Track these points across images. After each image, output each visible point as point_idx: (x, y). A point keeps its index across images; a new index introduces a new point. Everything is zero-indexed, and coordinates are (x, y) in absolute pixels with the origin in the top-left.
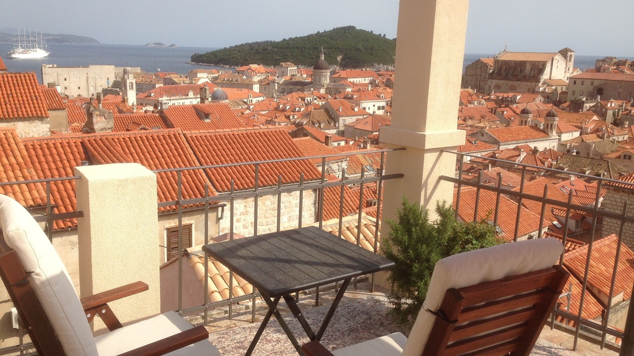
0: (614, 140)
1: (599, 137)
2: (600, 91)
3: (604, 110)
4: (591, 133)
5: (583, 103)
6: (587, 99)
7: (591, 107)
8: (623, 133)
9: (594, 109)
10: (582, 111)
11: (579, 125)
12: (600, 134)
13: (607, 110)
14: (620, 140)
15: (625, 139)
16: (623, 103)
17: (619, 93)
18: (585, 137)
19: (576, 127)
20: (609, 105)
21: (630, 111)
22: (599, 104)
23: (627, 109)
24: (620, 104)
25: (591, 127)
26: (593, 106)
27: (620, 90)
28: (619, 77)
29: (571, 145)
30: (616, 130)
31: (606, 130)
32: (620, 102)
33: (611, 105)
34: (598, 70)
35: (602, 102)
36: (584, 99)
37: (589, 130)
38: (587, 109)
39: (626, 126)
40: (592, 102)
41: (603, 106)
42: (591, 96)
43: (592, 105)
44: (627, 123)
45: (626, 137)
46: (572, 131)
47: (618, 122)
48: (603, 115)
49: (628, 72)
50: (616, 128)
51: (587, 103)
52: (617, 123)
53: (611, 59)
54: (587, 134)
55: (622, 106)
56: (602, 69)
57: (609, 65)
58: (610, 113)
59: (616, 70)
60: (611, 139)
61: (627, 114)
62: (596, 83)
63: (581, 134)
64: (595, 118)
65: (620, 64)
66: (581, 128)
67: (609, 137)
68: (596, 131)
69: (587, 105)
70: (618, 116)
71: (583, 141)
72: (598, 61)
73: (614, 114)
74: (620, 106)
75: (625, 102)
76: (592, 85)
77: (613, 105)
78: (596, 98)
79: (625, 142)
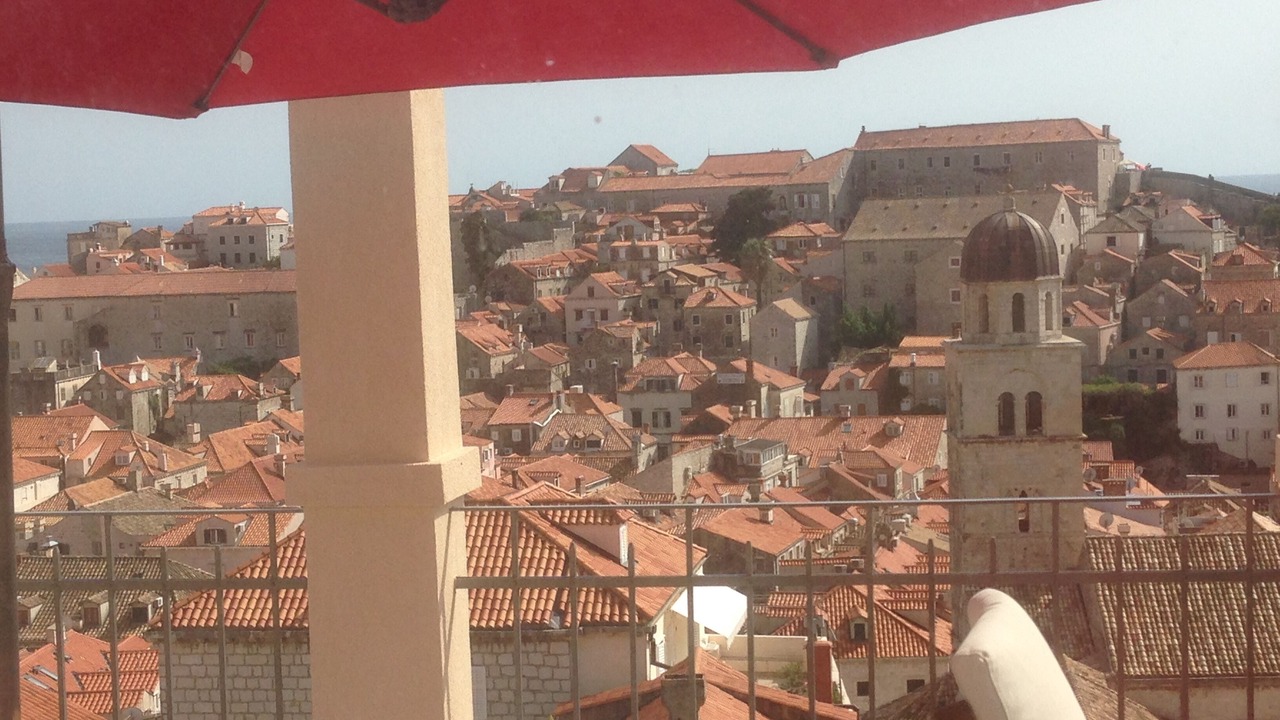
0: (167, 487)
1: (119, 485)
2: (96, 335)
3: (119, 395)
4: (95, 477)
5: (51, 380)
6: (61, 367)
7: (78, 392)
8: (191, 464)
9: (88, 395)
10: (53, 407)
11: (52, 453)
12: (122, 474)
13: (129, 394)
14: (185, 486)
15: (199, 481)
16: (173, 367)
17: (157, 336)
18: (77, 491)
19: (44, 462)
20: (133, 379)
21: (200, 389)
22: (102, 379)
23: (190, 385)
24: (166, 370)
25: (89, 456)
26: (85, 388)
27: (158, 326)
28: (150, 285)
29: (37, 525)
30: (169, 457)
31: (138, 458)
32: (163, 366)
33: (139, 378)
34: (79, 267)
35: (108, 370)
36: (52, 367)
37: (86, 468)
38: (69, 398)
39: (197, 438)
40: (77, 376)
41: (115, 385)
42: (74, 357)
43: (80, 382)
44: (197, 427)
45: (202, 474)
46: (34, 479)
47: (168, 427)
48: (119, 413)
49: (171, 266)
50: (165, 448)
51: (64, 378)
52: (167, 433)
53: (113, 227)
54: (82, 480)
55: (173, 377)
56: (90, 264)
57: (109, 249)
58: (140, 402)
59: (134, 265)
60: (157, 486)
61: (192, 401)
62: (81, 311)
63: (62, 485)
64: (98, 424)
65: (143, 240)
66: (58, 464)
67: (149, 481)
68: (109, 467)
69: (67, 387)
70: (166, 410)
71: (71, 505)
72: (72, 238)
73: (153, 406)
74: (165, 377)
75: (178, 361)
76: (68, 317)
77: (145, 377)
78: (89, 360)
79: (200, 490)
